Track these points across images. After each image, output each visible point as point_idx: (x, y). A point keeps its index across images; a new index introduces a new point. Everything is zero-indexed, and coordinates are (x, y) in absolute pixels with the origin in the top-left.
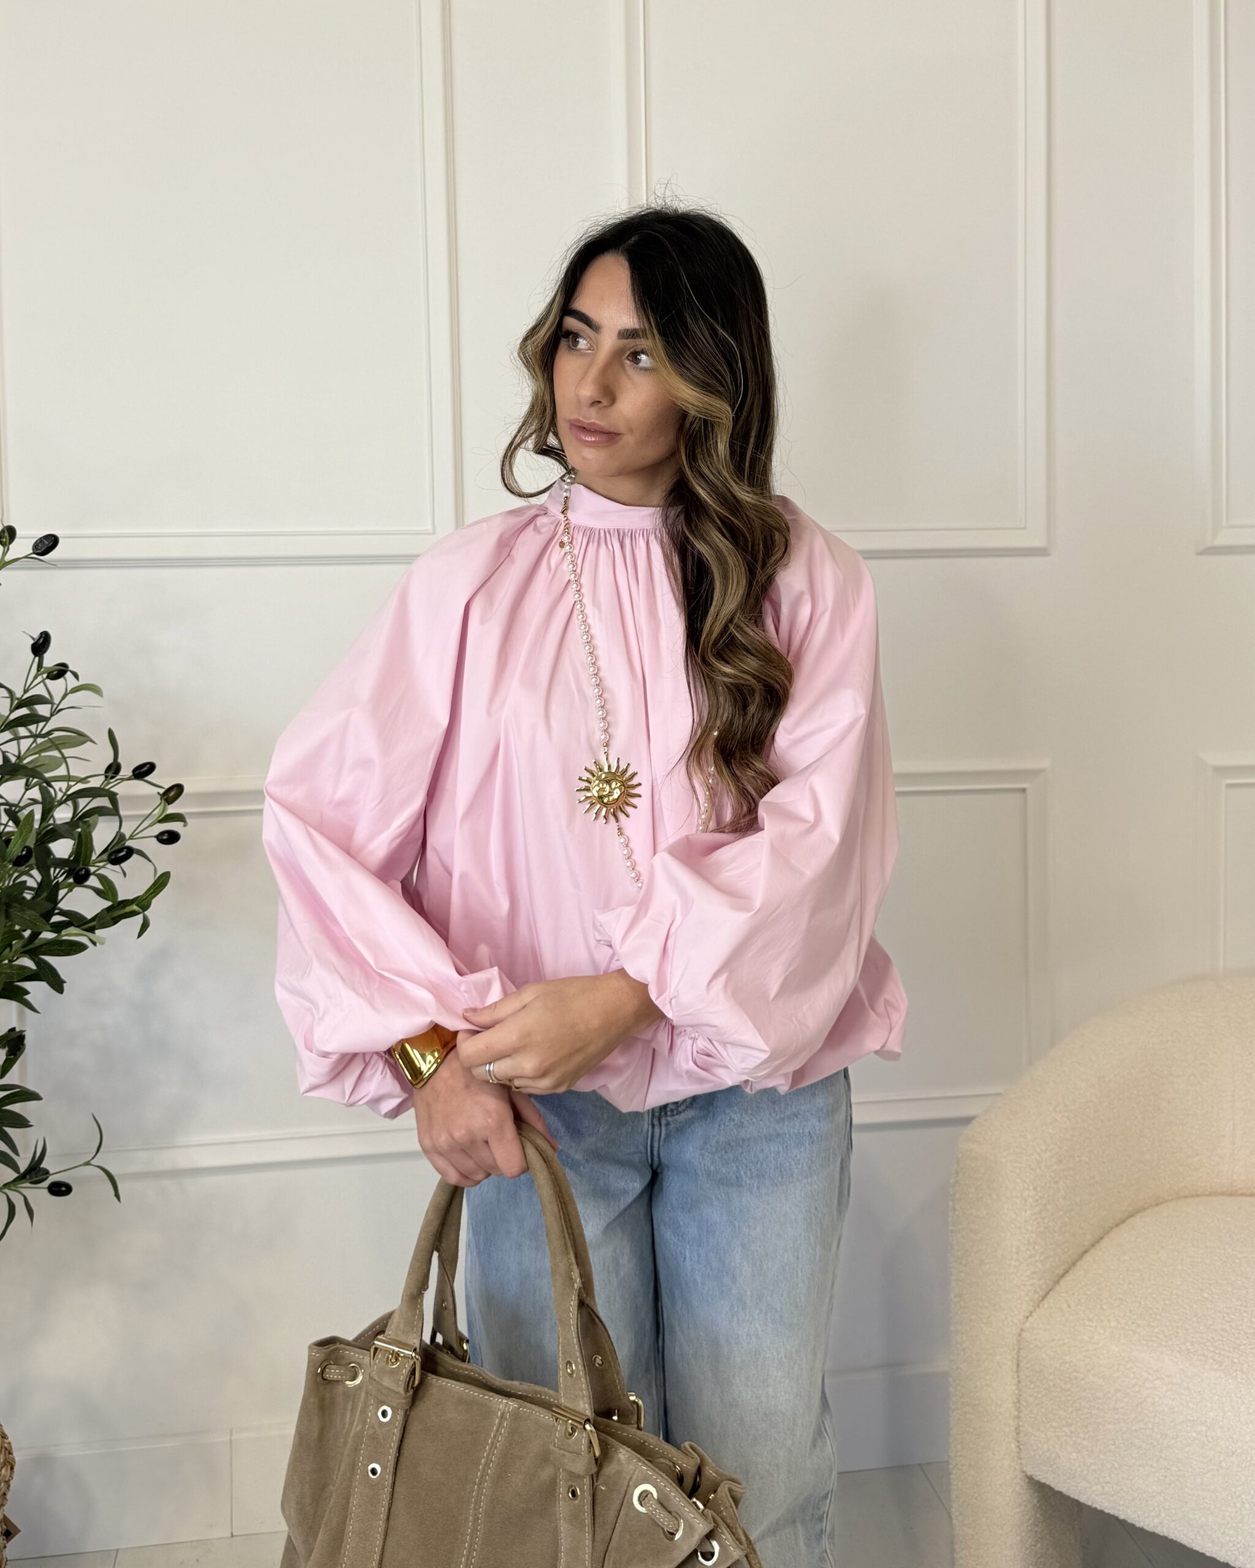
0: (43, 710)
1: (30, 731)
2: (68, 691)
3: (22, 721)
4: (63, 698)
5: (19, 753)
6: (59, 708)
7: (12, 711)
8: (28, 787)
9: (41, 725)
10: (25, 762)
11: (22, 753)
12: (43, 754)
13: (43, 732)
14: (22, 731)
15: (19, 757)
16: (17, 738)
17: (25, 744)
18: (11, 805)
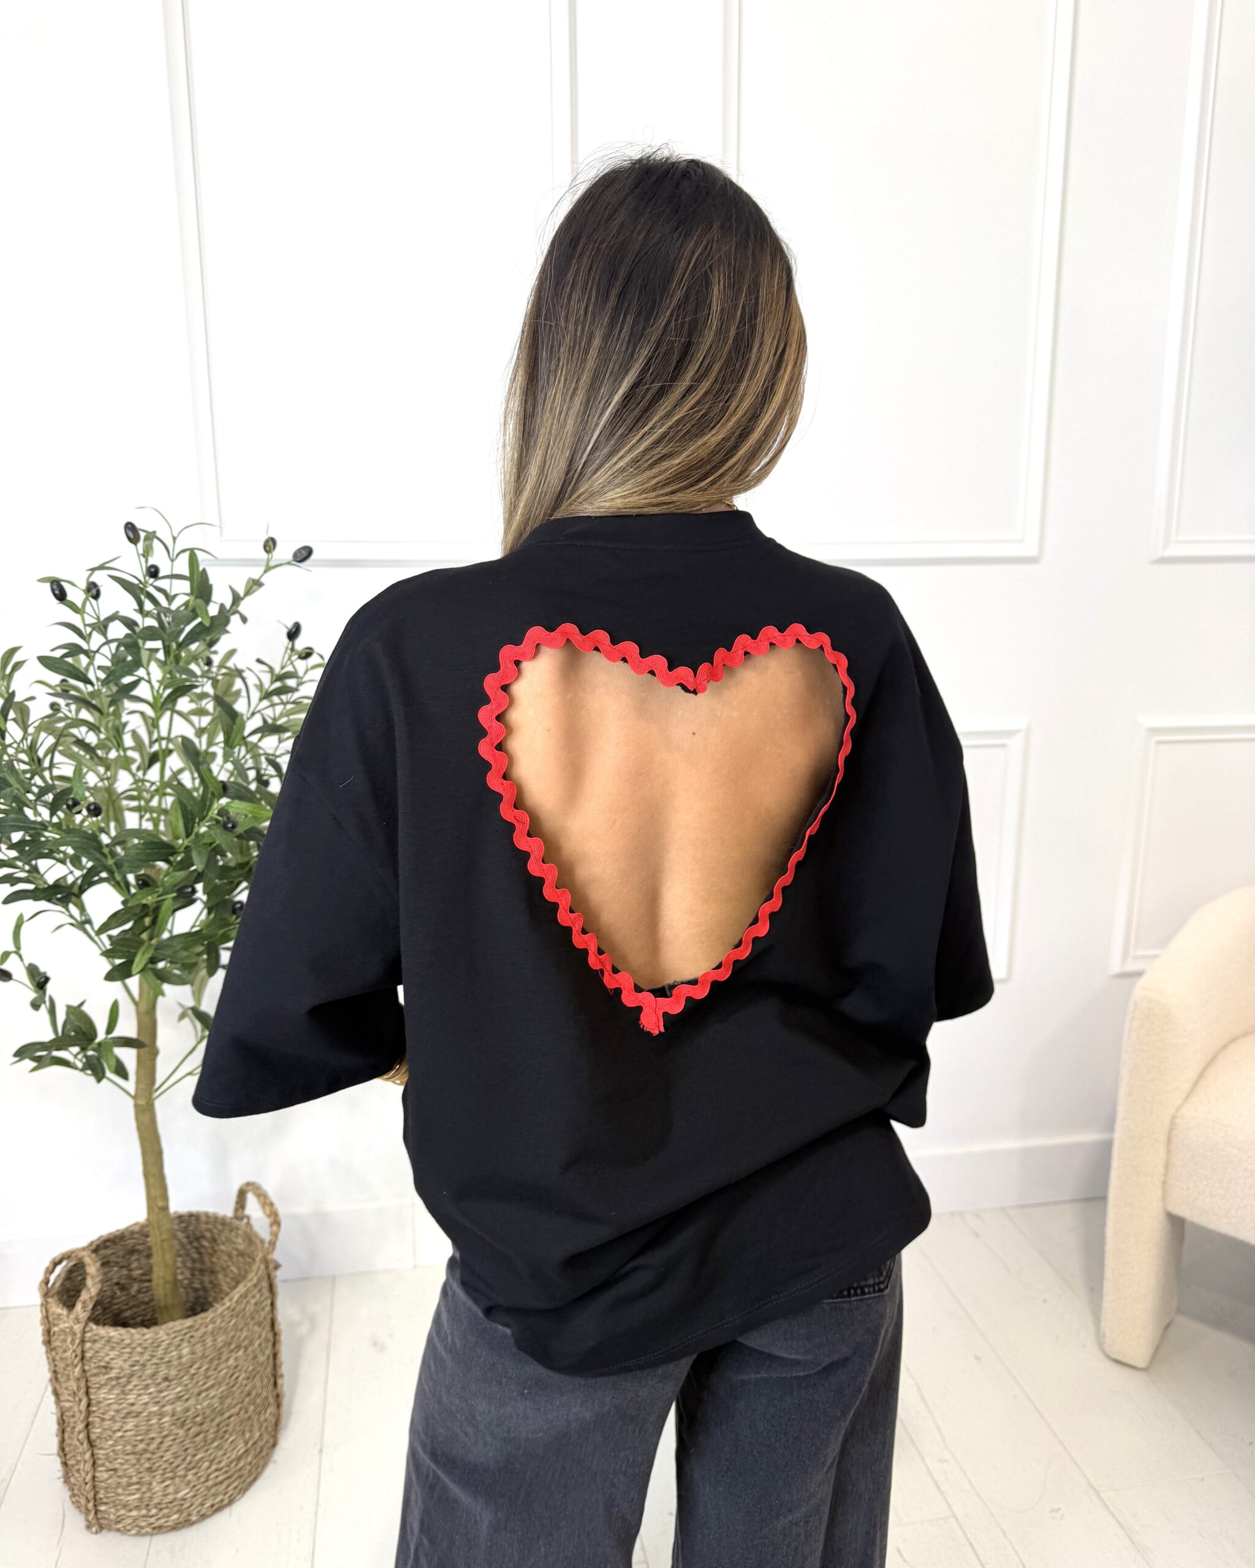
0: (291, 683)
1: (281, 699)
2: (309, 667)
3: (278, 692)
4: (307, 671)
5: (275, 714)
6: (304, 680)
7: (272, 683)
8: (280, 741)
9: (290, 695)
10: (279, 722)
11: (277, 714)
12: (292, 717)
13: (292, 700)
14: (276, 699)
15: (275, 719)
16: (273, 705)
17: (279, 709)
18: (268, 755)
